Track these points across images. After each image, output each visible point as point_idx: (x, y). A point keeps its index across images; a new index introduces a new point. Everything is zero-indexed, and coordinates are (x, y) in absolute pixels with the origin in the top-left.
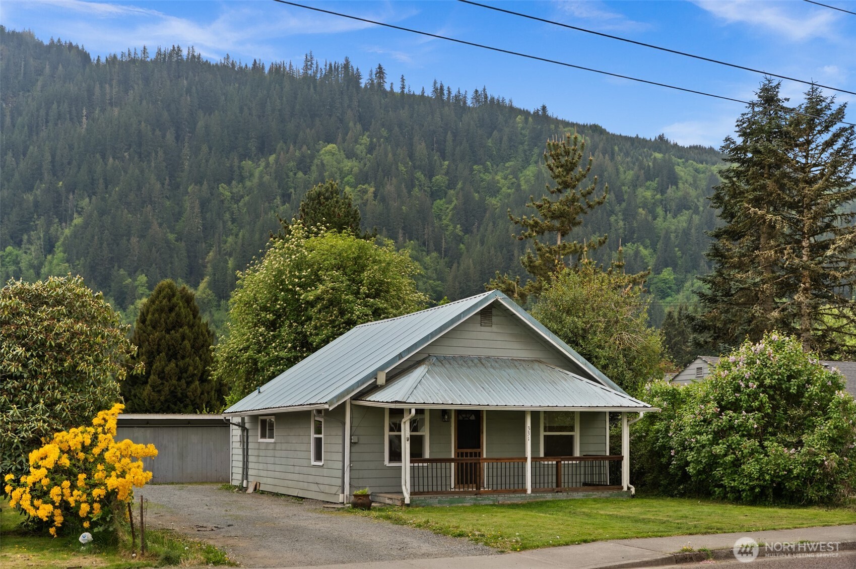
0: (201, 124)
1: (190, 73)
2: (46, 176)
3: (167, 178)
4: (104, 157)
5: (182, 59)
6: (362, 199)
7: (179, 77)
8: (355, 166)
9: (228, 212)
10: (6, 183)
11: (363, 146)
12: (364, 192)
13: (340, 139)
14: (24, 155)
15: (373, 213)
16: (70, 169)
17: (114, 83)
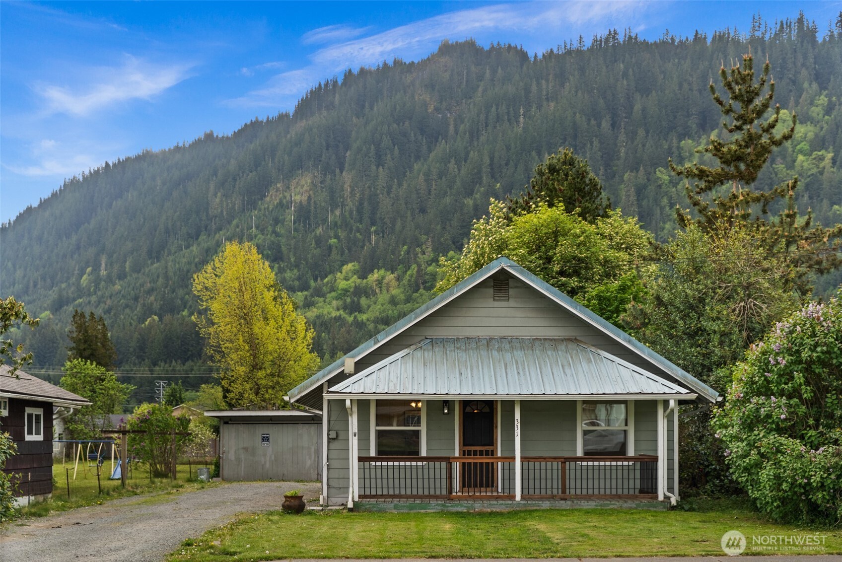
0: (637, 107)
1: (627, 55)
2: (485, 179)
3: (601, 168)
4: (539, 154)
5: (619, 43)
6: (818, 168)
7: (616, 61)
8: (810, 131)
9: (665, 197)
10: (448, 190)
11: (820, 108)
12: (820, 159)
13: (792, 103)
14: (465, 161)
15: (830, 182)
16: (507, 169)
17: (551, 77)
